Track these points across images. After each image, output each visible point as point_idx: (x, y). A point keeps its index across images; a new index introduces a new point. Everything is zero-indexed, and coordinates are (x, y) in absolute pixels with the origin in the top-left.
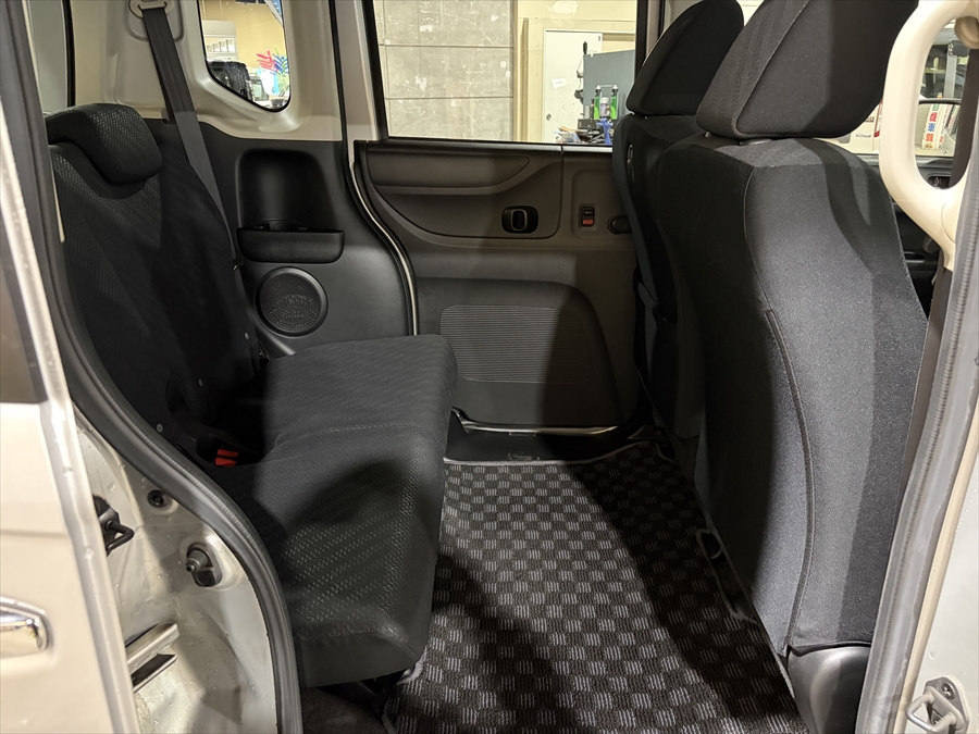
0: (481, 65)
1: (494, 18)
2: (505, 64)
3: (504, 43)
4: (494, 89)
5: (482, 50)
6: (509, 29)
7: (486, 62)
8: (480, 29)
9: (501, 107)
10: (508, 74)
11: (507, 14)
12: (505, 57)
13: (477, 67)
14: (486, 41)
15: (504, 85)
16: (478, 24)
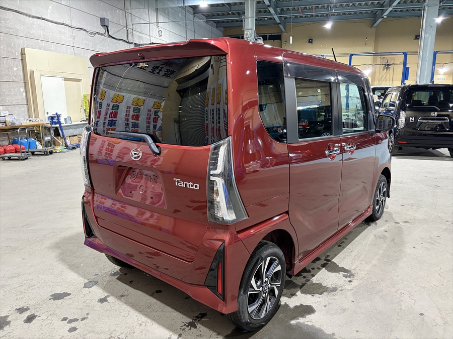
0: (12, 90)
1: (15, 69)
2: (22, 90)
3: (21, 80)
4: (19, 101)
5: (12, 83)
6: (22, 74)
7: (14, 88)
8: (10, 73)
9: (23, 109)
10: (24, 94)
11: (21, 67)
12: (22, 86)
13: (10, 91)
14: (13, 79)
15: (23, 99)
16: (9, 71)
